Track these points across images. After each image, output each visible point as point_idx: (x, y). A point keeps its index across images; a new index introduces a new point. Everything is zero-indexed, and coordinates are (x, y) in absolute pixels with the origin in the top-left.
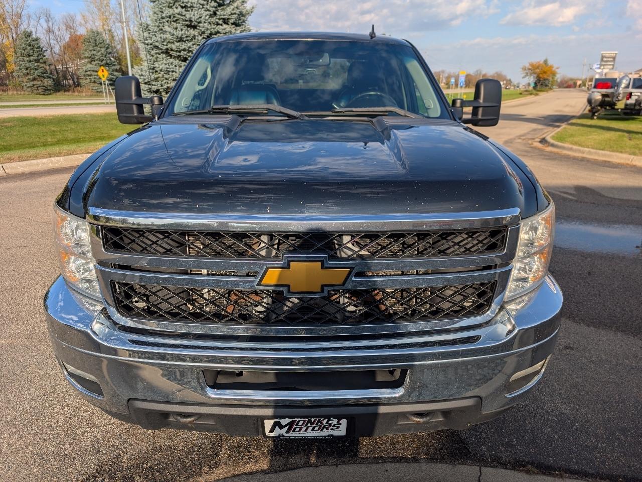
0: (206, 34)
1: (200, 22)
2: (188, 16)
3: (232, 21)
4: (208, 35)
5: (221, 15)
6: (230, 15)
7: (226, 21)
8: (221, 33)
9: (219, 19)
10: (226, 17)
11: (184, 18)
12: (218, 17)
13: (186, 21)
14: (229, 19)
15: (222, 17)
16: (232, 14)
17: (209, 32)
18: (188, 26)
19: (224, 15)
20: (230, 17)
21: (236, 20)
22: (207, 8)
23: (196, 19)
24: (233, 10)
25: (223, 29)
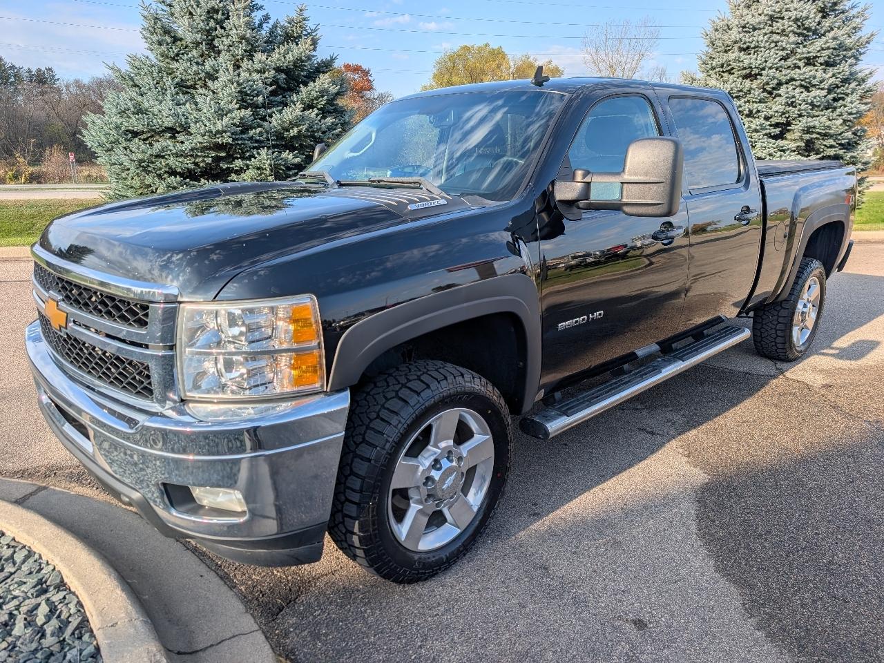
0: (771, 86)
1: (763, 69)
2: (747, 62)
3: (821, 60)
4: (774, 86)
5: (803, 53)
6: (819, 51)
7: (810, 62)
8: (796, 80)
9: (800, 60)
10: (811, 54)
11: (741, 64)
12: (798, 57)
13: (745, 68)
14: (816, 57)
15: (805, 55)
16: (823, 49)
17: (775, 82)
18: (745, 77)
19: (809, 53)
20: (819, 54)
21: (829, 57)
22: (782, 46)
23: (757, 65)
24: (827, 42)
25: (800, 74)
